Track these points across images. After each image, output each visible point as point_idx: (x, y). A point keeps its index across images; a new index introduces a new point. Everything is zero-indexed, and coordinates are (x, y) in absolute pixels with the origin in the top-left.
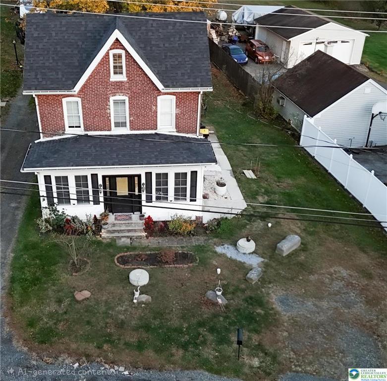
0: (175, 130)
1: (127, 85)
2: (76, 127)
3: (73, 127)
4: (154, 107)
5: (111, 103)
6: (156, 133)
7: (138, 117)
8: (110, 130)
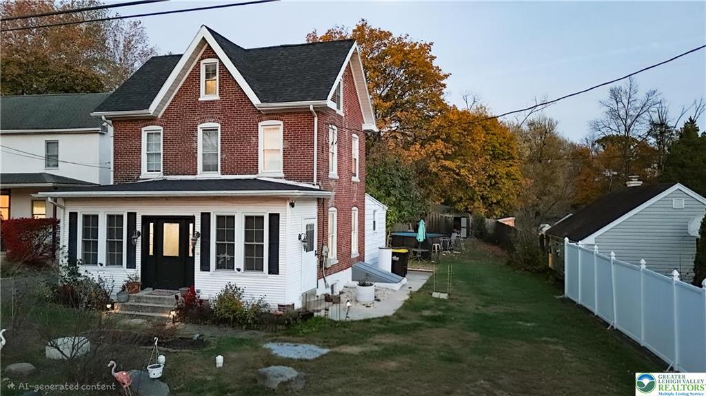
0: (283, 175)
1: (220, 107)
2: (156, 171)
3: (153, 171)
4: (254, 139)
5: (200, 133)
6: (255, 179)
7: (232, 154)
8: (195, 173)
